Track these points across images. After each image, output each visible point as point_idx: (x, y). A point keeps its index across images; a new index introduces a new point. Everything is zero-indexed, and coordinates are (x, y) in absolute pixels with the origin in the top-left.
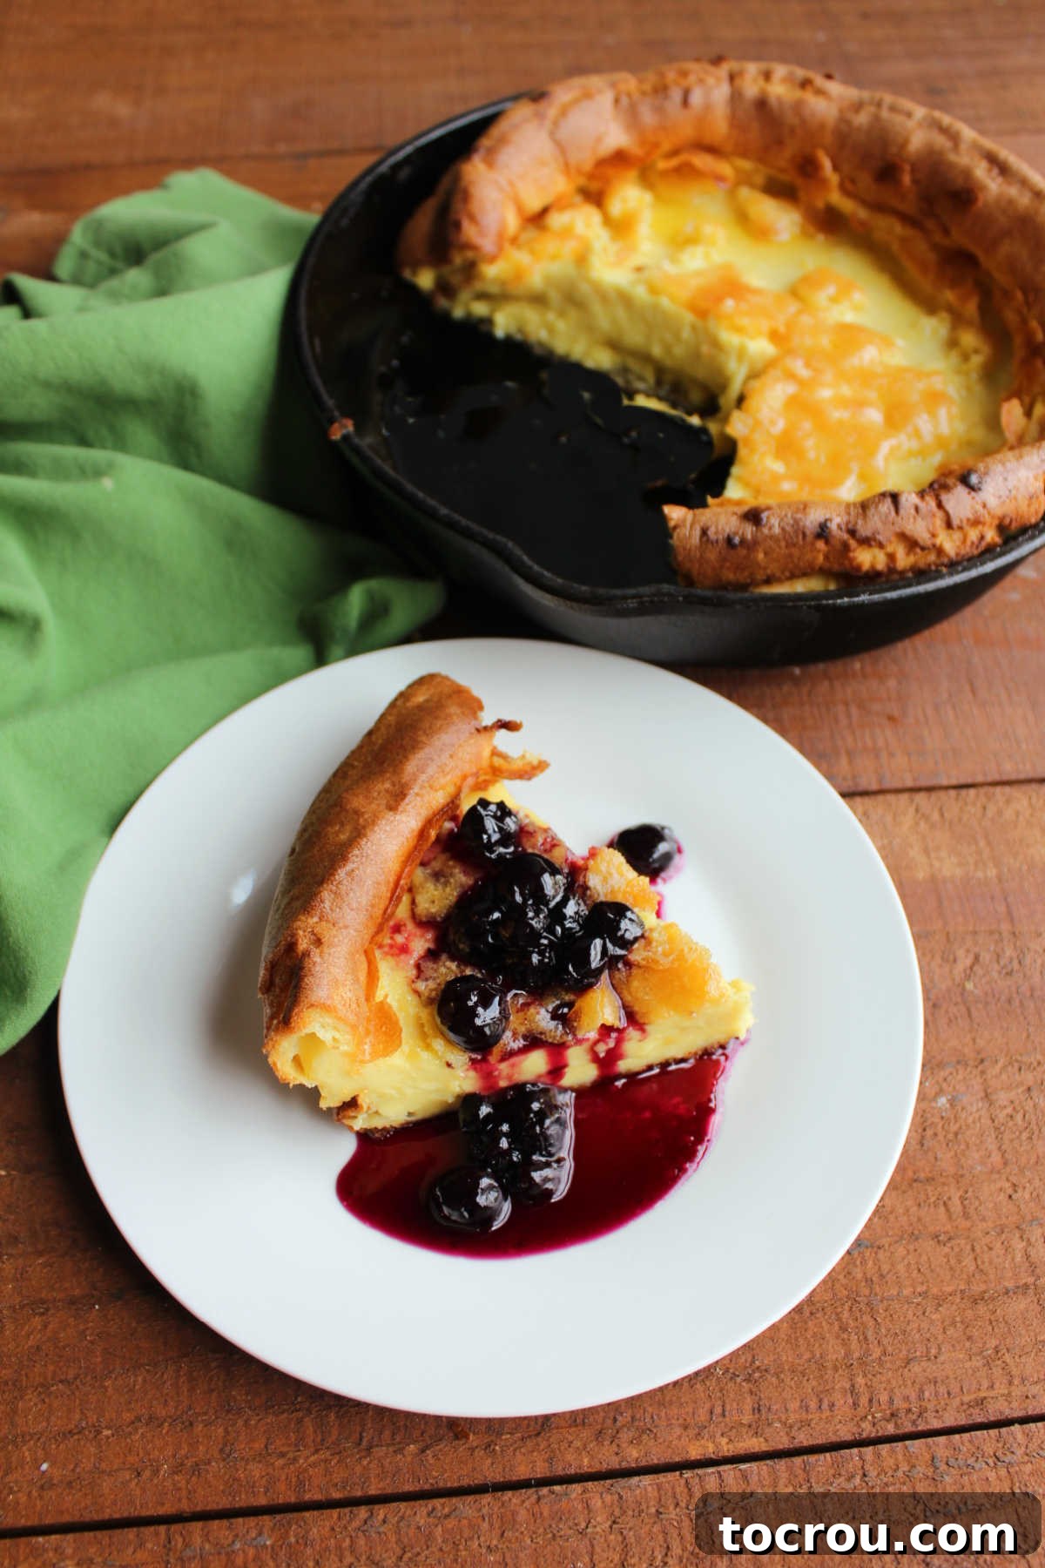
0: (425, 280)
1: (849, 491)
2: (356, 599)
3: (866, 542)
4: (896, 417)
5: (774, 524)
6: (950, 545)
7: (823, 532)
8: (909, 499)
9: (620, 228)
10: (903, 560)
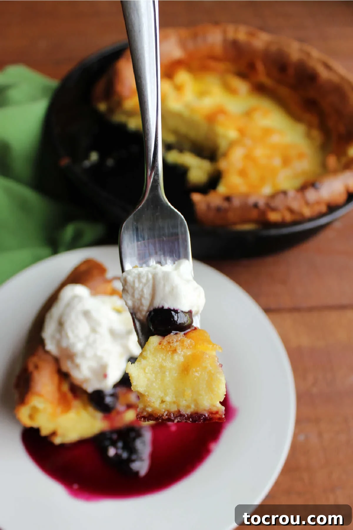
0: (102, 107)
1: (267, 190)
2: (69, 231)
3: (274, 210)
4: (286, 161)
5: (236, 202)
6: (307, 212)
7: (256, 206)
8: (292, 193)
9: (179, 88)
10: (288, 217)
